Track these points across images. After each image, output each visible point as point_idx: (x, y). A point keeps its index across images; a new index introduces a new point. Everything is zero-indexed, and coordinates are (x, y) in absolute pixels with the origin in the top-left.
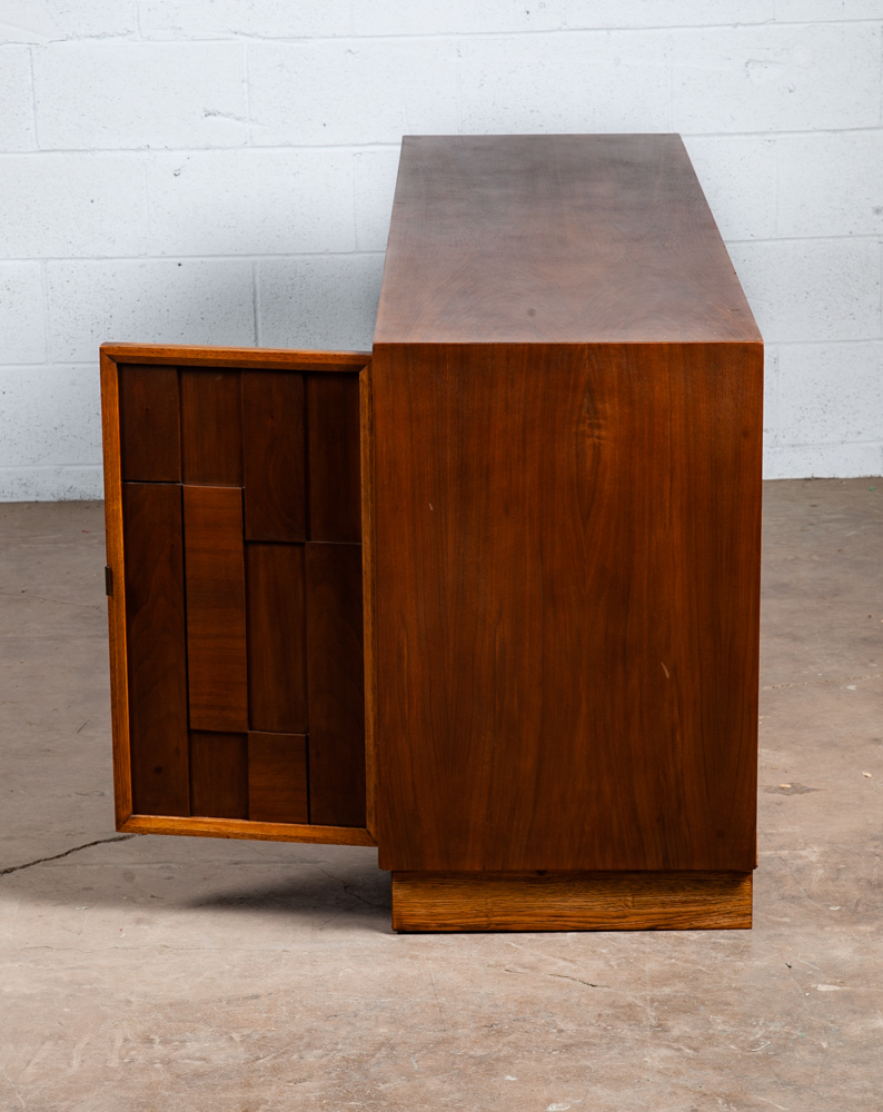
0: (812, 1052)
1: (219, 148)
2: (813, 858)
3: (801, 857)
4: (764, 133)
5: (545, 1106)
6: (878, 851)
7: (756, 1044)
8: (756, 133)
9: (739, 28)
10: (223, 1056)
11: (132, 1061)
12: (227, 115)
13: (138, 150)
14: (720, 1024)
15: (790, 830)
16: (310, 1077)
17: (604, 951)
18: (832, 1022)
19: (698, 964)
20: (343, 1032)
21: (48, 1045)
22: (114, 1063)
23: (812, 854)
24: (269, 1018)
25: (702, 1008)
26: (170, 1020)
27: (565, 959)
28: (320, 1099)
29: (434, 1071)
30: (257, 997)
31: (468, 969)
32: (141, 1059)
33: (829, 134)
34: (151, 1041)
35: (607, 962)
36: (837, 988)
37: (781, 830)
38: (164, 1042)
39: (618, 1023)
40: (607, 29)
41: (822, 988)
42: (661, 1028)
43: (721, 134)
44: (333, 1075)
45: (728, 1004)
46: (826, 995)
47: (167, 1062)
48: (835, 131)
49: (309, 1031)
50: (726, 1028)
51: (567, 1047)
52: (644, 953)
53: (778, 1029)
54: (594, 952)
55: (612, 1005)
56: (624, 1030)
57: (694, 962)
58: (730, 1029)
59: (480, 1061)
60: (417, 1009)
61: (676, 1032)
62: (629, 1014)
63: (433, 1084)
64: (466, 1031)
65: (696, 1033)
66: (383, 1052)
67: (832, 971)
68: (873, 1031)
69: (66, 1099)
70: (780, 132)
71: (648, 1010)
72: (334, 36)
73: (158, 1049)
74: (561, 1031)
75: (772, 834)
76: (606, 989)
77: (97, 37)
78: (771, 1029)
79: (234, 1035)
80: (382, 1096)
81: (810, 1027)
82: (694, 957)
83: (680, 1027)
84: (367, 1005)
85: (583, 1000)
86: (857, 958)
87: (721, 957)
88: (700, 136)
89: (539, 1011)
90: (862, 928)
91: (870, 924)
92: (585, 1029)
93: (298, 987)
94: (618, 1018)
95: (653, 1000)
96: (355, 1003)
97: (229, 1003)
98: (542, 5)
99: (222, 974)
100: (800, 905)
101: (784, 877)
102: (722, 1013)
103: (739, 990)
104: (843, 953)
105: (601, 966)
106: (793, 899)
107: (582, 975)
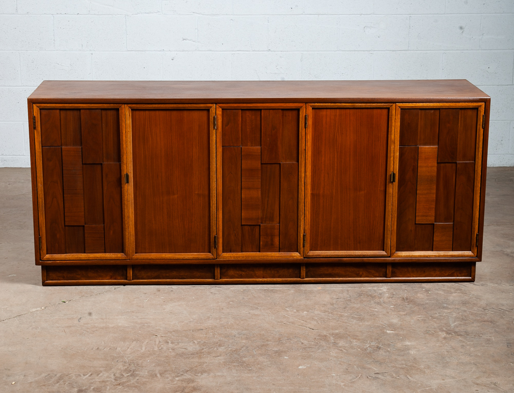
0: (385, 352)
1: (187, 51)
2: (385, 290)
3: (381, 290)
4: (369, 51)
5: (298, 367)
6: (406, 288)
7: (367, 348)
9: (362, 15)
10: (192, 348)
11: (162, 348)
12: (190, 40)
13: (160, 51)
14: (355, 343)
16: (220, 355)
17: (316, 318)
18: (392, 342)
20: (231, 341)
21: (135, 342)
22: (156, 349)
24: (206, 337)
25: (349, 337)
26: (174, 336)
27: (303, 320)
28: (224, 362)
29: (261, 355)
30: (202, 330)
31: (271, 323)
32: (165, 348)
33: (391, 52)
34: (168, 342)
35: (317, 322)
36: (393, 332)
38: (172, 343)
39: (321, 341)
40: (318, 15)
41: (388, 332)
42: (335, 344)
43: (355, 51)
44: (228, 355)
45: (357, 336)
46: (390, 334)
47: (173, 349)
49: (220, 340)
51: (305, 348)
52: (329, 319)
53: (374, 344)
54: (313, 318)
55: (319, 336)
56: (323, 343)
57: (346, 323)
58: (358, 344)
59: (276, 352)
60: (255, 335)
61: (340, 345)
62: (325, 338)
63: (261, 359)
64: (271, 342)
65: (347, 345)
66: (244, 348)
67: (392, 326)
68: (405, 346)
69: (141, 360)
71: (331, 337)
72: (227, 15)
73: (170, 345)
74: (302, 343)
76: (317, 330)
77: (148, 13)
78: (372, 344)
79: (195, 341)
80: (244, 362)
81: (385, 344)
82: (346, 321)
83: (341, 343)
84: (238, 333)
85: (310, 334)
86: (400, 323)
87: (355, 321)
88: (348, 51)
89: (295, 337)
90: (401, 313)
91: (403, 311)
92: (310, 343)
93: (216, 327)
94: (321, 340)
95: (333, 334)
96: (235, 332)
97: (193, 331)
98: (297, 6)
99: (190, 322)
100: (381, 305)
101: (375, 296)
102: (355, 339)
103: (361, 331)
104: (395, 321)
105: (315, 323)
106: (379, 303)
107: (309, 325)
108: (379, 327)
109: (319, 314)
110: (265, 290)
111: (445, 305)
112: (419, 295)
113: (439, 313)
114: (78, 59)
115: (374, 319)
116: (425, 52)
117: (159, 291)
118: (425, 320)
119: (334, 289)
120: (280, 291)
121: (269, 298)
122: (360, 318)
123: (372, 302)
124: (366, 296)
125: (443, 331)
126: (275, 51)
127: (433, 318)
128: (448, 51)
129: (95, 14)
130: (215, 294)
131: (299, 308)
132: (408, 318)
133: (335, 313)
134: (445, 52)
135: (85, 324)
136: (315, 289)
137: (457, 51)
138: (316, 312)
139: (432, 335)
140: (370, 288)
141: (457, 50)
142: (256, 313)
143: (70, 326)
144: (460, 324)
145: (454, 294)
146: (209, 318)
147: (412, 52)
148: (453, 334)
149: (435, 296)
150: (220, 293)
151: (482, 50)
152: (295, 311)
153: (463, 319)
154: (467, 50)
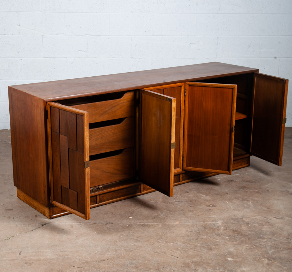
1: (81, 58)
2: (220, 224)
3: (217, 224)
4: (193, 58)
6: (234, 222)
8: (191, 58)
9: (189, 36)
12: (83, 51)
13: (64, 58)
15: (214, 216)
17: (179, 248)
18: (233, 269)
19: (201, 252)
23: (220, 223)
24: (108, 267)
25: (204, 264)
26: (86, 267)
27: (171, 251)
30: (104, 260)
31: (150, 253)
33: (206, 59)
35: (181, 252)
36: (232, 259)
37: (212, 216)
39: (186, 269)
40: (162, 36)
41: (229, 259)
42: (196, 270)
45: (209, 263)
46: (230, 261)
48: (207, 58)
49: (118, 270)
50: (210, 270)
52: (188, 249)
53: (222, 270)
54: (177, 249)
55: (184, 263)
56: (188, 270)
57: (200, 252)
58: (211, 270)
60: (141, 264)
62: (188, 266)
64: (153, 271)
67: (230, 254)
70: (196, 58)
71: (192, 265)
72: (106, 35)
74: (174, 271)
75: (210, 217)
76: (182, 259)
77: (56, 34)
78: (220, 270)
82: (199, 250)
84: (130, 263)
85: (177, 262)
86: (235, 251)
87: (205, 250)
88: (180, 58)
89: (168, 265)
90: (234, 243)
91: (236, 242)
92: (179, 270)
93: (113, 258)
94: (186, 267)
95: (193, 262)
96: (127, 262)
97: (98, 262)
98: (149, 30)
99: (96, 254)
100: (220, 236)
101: (215, 229)
102: (208, 266)
103: (211, 259)
104: (232, 249)
105: (180, 252)
106: (218, 235)
107: (176, 255)
108: (222, 255)
109: (181, 245)
110: (142, 225)
111: (262, 236)
112: (243, 227)
113: (259, 242)
114: (12, 63)
115: (218, 249)
116: (227, 59)
117: (72, 227)
118: (251, 248)
119: (187, 223)
120: (152, 225)
121: (146, 232)
122: (208, 248)
123: (214, 233)
124: (209, 229)
125: (265, 258)
126: (135, 58)
127: (256, 246)
128: (240, 59)
129: (23, 35)
130: (110, 229)
131: (166, 240)
132: (240, 247)
133: (191, 243)
135: (24, 257)
136: (175, 224)
138: (179, 243)
139: (259, 261)
140: (210, 222)
141: (246, 58)
142: (139, 245)
143: (14, 260)
144: (275, 252)
145: (265, 227)
146: (108, 250)
148: (272, 260)
149: (254, 228)
150: (113, 228)
151: (260, 58)
152: (165, 242)
153: (275, 247)
154: (252, 58)
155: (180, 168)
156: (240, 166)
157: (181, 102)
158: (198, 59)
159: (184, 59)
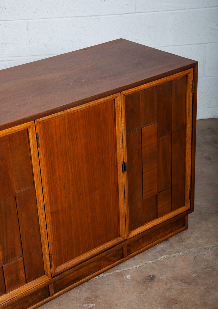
4: (96, 16)
8: (94, 16)
33: (118, 15)
48: (120, 14)
70: (102, 15)
88: (75, 17)
116: (152, 13)
128: (176, 11)
134: (172, 12)
137: (185, 11)
141: (184, 9)
147: (139, 14)
151: (210, 7)
154: (195, 8)
155: (47, 275)
156: (169, 233)
157: (33, 159)
158: (105, 16)
159: (80, 18)
